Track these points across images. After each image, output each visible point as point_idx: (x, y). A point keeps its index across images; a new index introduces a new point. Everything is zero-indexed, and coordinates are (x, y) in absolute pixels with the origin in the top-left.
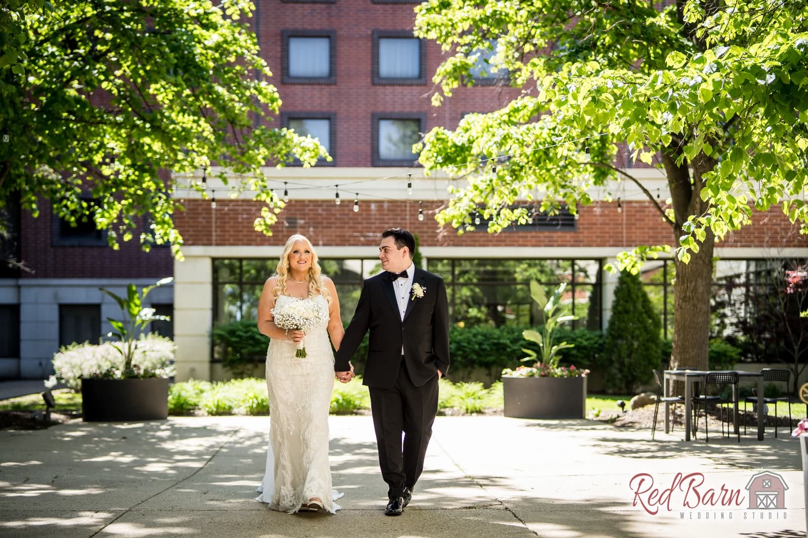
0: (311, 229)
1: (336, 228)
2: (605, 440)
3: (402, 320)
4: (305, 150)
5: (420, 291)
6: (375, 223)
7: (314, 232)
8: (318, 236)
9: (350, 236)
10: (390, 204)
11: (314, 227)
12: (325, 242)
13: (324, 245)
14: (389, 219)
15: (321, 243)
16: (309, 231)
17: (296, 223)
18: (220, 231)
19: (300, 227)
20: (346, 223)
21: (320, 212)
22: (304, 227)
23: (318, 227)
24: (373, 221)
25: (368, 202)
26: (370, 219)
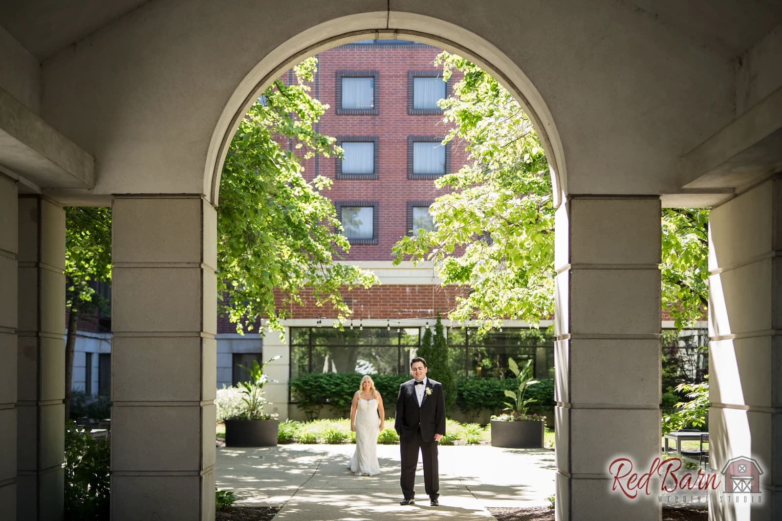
0: (362, 306)
1: (381, 305)
2: (545, 460)
3: (420, 406)
4: (366, 279)
5: (429, 392)
6: (409, 302)
7: (364, 308)
8: (367, 311)
9: (390, 311)
10: (420, 288)
11: (364, 305)
12: (372, 316)
13: (371, 318)
14: (419, 299)
15: (369, 316)
16: (360, 308)
17: (351, 302)
18: (296, 308)
19: (354, 305)
20: (388, 302)
21: (369, 294)
22: (357, 305)
23: (367, 305)
24: (408, 300)
25: (404, 287)
26: (406, 299)
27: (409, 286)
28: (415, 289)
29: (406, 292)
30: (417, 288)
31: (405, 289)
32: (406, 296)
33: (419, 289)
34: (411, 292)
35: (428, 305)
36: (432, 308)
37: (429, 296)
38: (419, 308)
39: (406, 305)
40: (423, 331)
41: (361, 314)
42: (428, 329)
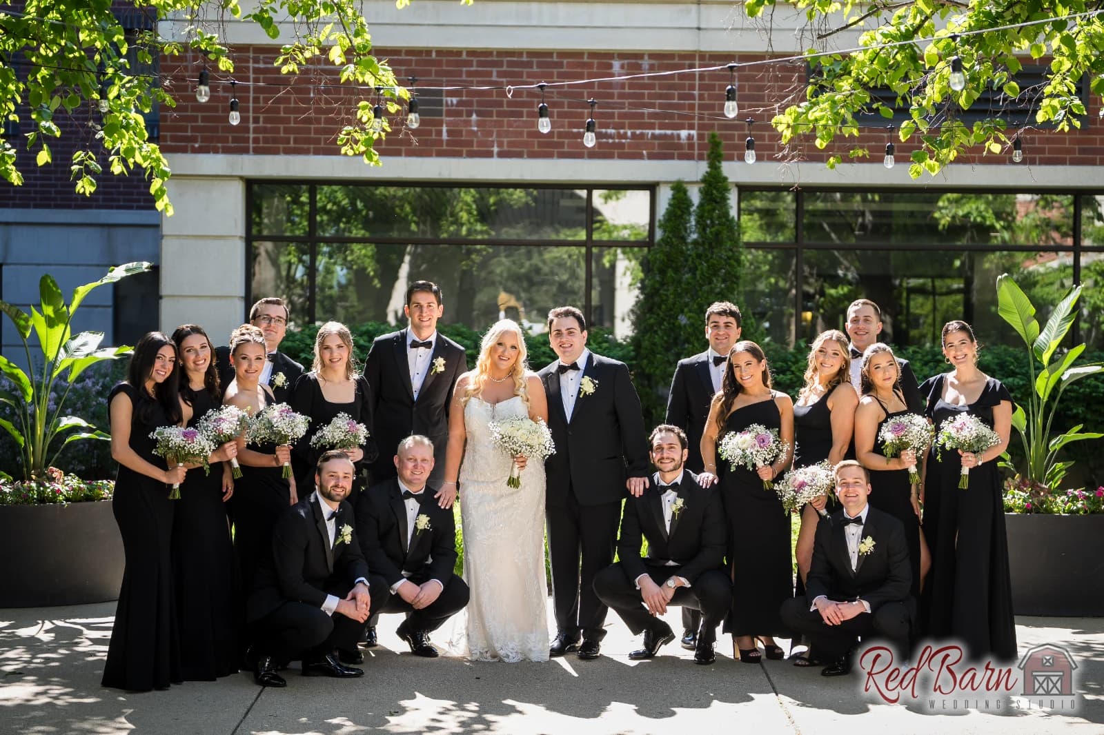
0: (474, 117)
6: (622, 106)
7: (479, 124)
8: (490, 134)
10: (656, 62)
11: (479, 114)
12: (505, 148)
13: (502, 155)
14: (651, 96)
15: (495, 150)
16: (468, 123)
17: (440, 103)
18: (266, 120)
19: (449, 113)
22: (459, 114)
23: (490, 114)
24: (616, 100)
25: (604, 57)
26: (611, 96)
27: (622, 55)
28: (639, 67)
29: (612, 75)
30: (646, 63)
31: (610, 65)
32: (610, 86)
33: (652, 67)
34: (628, 75)
36: (691, 127)
37: (682, 87)
38: (652, 127)
39: (611, 116)
40: (665, 196)
41: (470, 143)
42: (679, 189)
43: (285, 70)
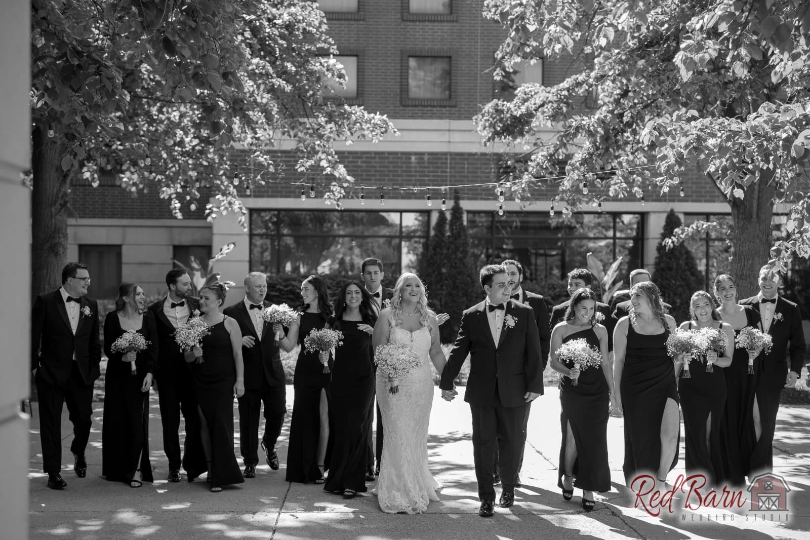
3: (497, 347)
5: (511, 322)
6: (416, 176)
9: (389, 189)
10: (430, 157)
13: (363, 198)
14: (428, 172)
20: (386, 176)
21: (359, 164)
24: (413, 174)
25: (408, 155)
27: (416, 154)
28: (423, 159)
29: (411, 163)
30: (426, 157)
31: (410, 158)
32: (410, 167)
33: (429, 159)
34: (418, 163)
35: (442, 181)
36: (446, 185)
37: (442, 168)
38: (429, 185)
39: (411, 180)
40: (435, 218)
42: (442, 213)
43: (299, 170)
